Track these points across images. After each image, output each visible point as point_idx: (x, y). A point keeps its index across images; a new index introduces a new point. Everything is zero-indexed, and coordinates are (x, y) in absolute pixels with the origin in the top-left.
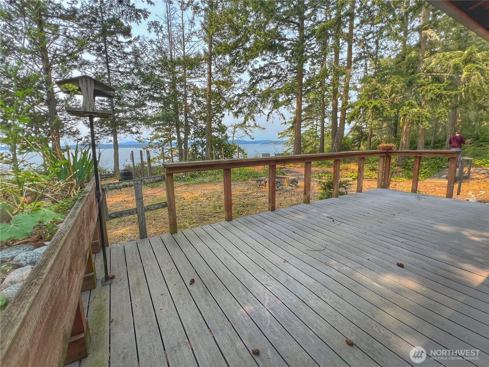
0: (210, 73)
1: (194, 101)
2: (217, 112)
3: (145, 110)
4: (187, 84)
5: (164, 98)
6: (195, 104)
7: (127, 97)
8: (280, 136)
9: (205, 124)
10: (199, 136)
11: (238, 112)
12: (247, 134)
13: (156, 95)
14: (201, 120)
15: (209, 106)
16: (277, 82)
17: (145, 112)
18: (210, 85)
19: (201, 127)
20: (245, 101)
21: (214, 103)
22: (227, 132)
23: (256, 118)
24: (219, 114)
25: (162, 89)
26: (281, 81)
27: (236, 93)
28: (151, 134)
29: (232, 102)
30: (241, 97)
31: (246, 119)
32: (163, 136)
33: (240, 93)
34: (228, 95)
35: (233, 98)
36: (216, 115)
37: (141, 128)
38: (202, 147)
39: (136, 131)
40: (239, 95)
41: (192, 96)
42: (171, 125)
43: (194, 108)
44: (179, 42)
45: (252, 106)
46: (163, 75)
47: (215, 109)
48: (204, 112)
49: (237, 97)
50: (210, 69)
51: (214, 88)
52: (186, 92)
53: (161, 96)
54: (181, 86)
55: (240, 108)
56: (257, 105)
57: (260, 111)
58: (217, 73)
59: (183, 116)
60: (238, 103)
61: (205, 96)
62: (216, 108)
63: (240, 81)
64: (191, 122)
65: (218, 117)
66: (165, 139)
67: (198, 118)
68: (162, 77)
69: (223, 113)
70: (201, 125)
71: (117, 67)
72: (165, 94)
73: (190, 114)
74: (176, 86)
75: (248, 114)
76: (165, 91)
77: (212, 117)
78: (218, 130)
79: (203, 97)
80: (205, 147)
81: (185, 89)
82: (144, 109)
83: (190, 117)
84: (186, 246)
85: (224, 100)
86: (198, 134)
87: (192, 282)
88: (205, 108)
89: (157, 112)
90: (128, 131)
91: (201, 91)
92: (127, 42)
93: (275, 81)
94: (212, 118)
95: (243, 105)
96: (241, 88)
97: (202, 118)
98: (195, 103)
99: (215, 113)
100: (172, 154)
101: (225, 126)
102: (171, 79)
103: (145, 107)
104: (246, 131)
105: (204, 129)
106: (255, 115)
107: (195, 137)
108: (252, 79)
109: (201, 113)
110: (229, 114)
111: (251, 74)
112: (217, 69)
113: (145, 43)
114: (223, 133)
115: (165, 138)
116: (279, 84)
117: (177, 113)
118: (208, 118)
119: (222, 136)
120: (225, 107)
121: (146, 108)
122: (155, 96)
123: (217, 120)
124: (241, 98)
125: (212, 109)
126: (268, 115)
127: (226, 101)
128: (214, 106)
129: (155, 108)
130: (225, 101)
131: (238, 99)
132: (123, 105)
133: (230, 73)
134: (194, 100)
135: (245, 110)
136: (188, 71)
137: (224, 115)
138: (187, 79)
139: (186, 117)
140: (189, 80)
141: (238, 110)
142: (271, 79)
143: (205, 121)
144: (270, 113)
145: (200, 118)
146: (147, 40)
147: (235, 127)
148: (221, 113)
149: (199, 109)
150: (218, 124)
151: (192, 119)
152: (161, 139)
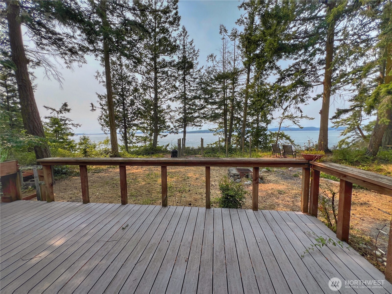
0: (248, 80)
12: (296, 124)
90: (194, 124)
147: (283, 119)
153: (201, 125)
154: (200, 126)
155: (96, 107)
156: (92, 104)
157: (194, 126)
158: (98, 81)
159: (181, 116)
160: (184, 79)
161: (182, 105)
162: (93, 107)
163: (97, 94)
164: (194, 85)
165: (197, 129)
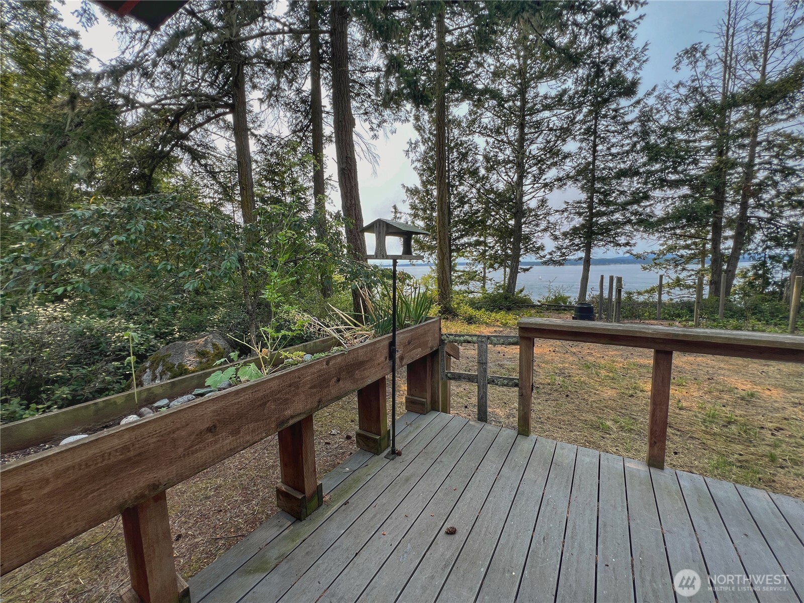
3: (651, 205)
5: (691, 181)
7: (618, 191)
13: (672, 177)
17: (648, 210)
25: (690, 164)
28: (661, 245)
32: (687, 247)
37: (635, 236)
39: (626, 241)
44: (751, 58)
52: (752, 156)
53: (686, 176)
59: (737, 206)
64: (757, 217)
66: (690, 252)
71: (609, 149)
76: (697, 165)
82: (648, 203)
84: (514, 468)
87: (452, 532)
89: (672, 207)
90: (610, 242)
92: (632, 105)
102: (714, 140)
103: (648, 200)
113: (668, 91)
115: (690, 250)
117: (721, 202)
121: (652, 202)
122: (669, 178)
129: (670, 200)
132: (608, 204)
139: (745, 208)
146: (671, 86)
152: (683, 252)
153: (632, 242)
154: (627, 244)
155: (400, 213)
156: (395, 207)
157: (610, 246)
158: (410, 159)
159: (578, 221)
160: (591, 132)
161: (583, 196)
162: (396, 212)
163: (404, 186)
164: (619, 142)
165: (621, 252)
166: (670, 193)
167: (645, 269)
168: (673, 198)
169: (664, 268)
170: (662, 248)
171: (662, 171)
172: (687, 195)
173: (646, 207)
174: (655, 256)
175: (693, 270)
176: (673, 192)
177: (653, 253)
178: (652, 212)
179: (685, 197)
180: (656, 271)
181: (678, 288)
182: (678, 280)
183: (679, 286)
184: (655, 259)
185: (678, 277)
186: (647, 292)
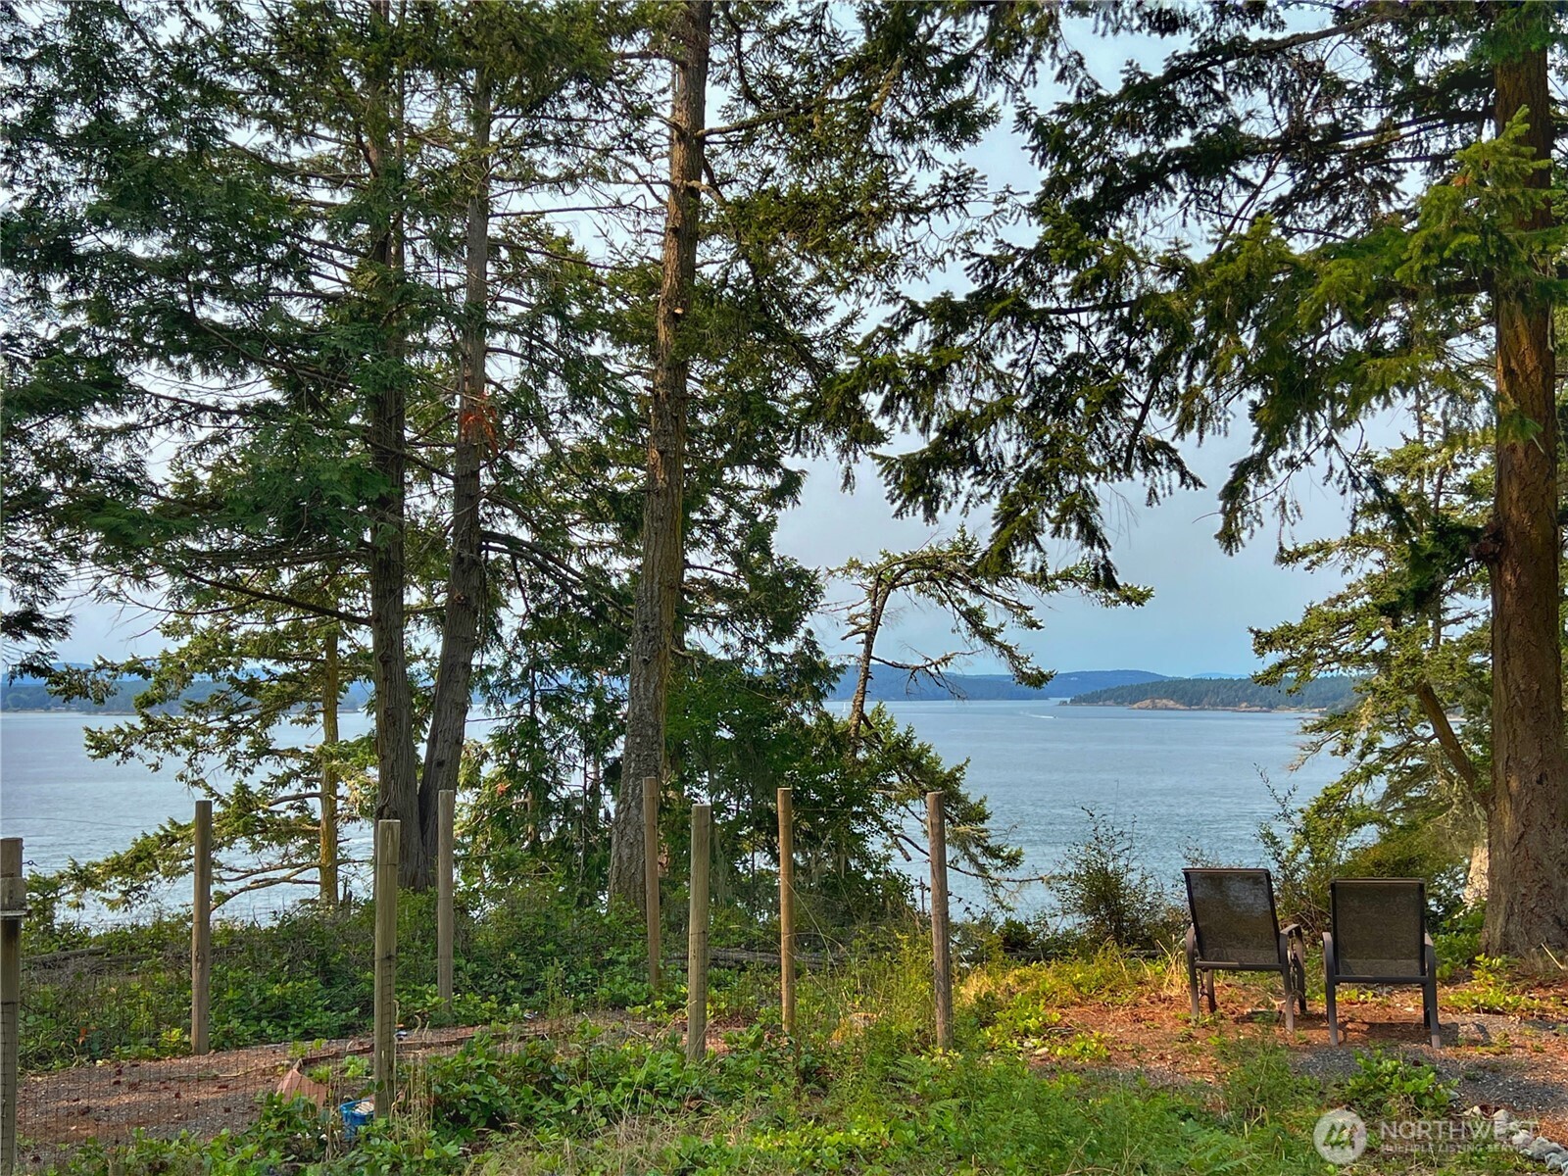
0: (690, 138)
1: (546, 367)
2: (740, 458)
3: (126, 431)
4: (494, 229)
5: (284, 343)
6: (556, 391)
8: (1273, 657)
9: (629, 553)
10: (568, 656)
11: (940, 458)
12: (988, 636)
13: (217, 312)
14: (594, 517)
15: (672, 402)
16: (1299, 195)
17: (117, 454)
18: (685, 234)
19: (596, 577)
20: (1001, 362)
21: (709, 382)
22: (810, 621)
23: (1109, 516)
24: (748, 477)
25: (280, 267)
26: (1329, 189)
27: (922, 293)
28: (170, 631)
29: (876, 373)
30: (961, 326)
31: (1016, 527)
32: (265, 647)
33: (959, 297)
34: (832, 321)
35: (892, 337)
36: (728, 477)
38: (593, 749)
40: (948, 314)
41: (528, 327)
42: (334, 558)
43: (541, 420)
45: (1064, 408)
46: (297, 152)
47: (720, 434)
48: (632, 458)
49: (923, 330)
50: (694, 102)
51: (714, 258)
52: (477, 287)
53: (266, 320)
54: (443, 246)
55: (958, 428)
56: (1114, 398)
57: (1151, 454)
58: (749, 140)
59: (444, 485)
60: (938, 378)
61: (640, 323)
62: (732, 422)
63: (957, 189)
64: (510, 541)
65: (745, 498)
66: (282, 669)
67: (569, 507)
68: (288, 172)
69: (790, 462)
70: (594, 559)
72: (296, 309)
73: (509, 469)
74: (402, 240)
75: (1034, 478)
76: (303, 277)
77: (696, 500)
78: (744, 610)
79: (620, 338)
80: (618, 750)
81: (476, 265)
82: (113, 421)
83: (500, 496)
85: (805, 358)
86: (560, 635)
88: (632, 424)
89: (219, 450)
91: (611, 286)
93: (1281, 184)
94: (689, 507)
95: (988, 393)
96: (969, 254)
97: (605, 507)
98: (552, 381)
99: (716, 467)
100: (329, 799)
101: (800, 576)
102: (357, 189)
103: (117, 405)
104: (973, 617)
105: (621, 597)
106: (1100, 489)
107: (537, 664)
108: (1056, 186)
109: (601, 460)
110: (848, 479)
111: (1050, 140)
112: (751, 113)
114: (783, 628)
115: (284, 658)
116: (1315, 214)
117: (392, 460)
118: (656, 505)
119: (772, 659)
120: (807, 416)
121: (132, 417)
122: (202, 312)
123: (735, 520)
124: (962, 339)
125: (691, 435)
126: (1233, 493)
127: (822, 371)
128: (708, 406)
129: (206, 418)
130: (811, 364)
131: (938, 343)
133: (864, 129)
134: (548, 355)
135: (1006, 443)
136: (506, 124)
137: (792, 483)
138: (496, 187)
139: (466, 495)
140: (511, 202)
141: (936, 447)
142: (1246, 171)
143: (631, 528)
144: (1243, 469)
145: (589, 504)
147: (884, 582)
148: (768, 465)
149: (577, 431)
150: (738, 557)
151: (524, 519)
152: (256, 669)
166: (206, 386)
167: (102, 746)
168: (220, 413)
169: (186, 743)
170: (173, 646)
171: (172, 271)
172: (269, 403)
173: (106, 434)
174: (148, 686)
175: (294, 752)
176: (216, 382)
177: (136, 667)
178: (137, 465)
179: (262, 411)
180: (151, 756)
181: (242, 843)
182: (244, 799)
183: (248, 831)
184: (149, 702)
185: (243, 788)
186: (117, 867)
